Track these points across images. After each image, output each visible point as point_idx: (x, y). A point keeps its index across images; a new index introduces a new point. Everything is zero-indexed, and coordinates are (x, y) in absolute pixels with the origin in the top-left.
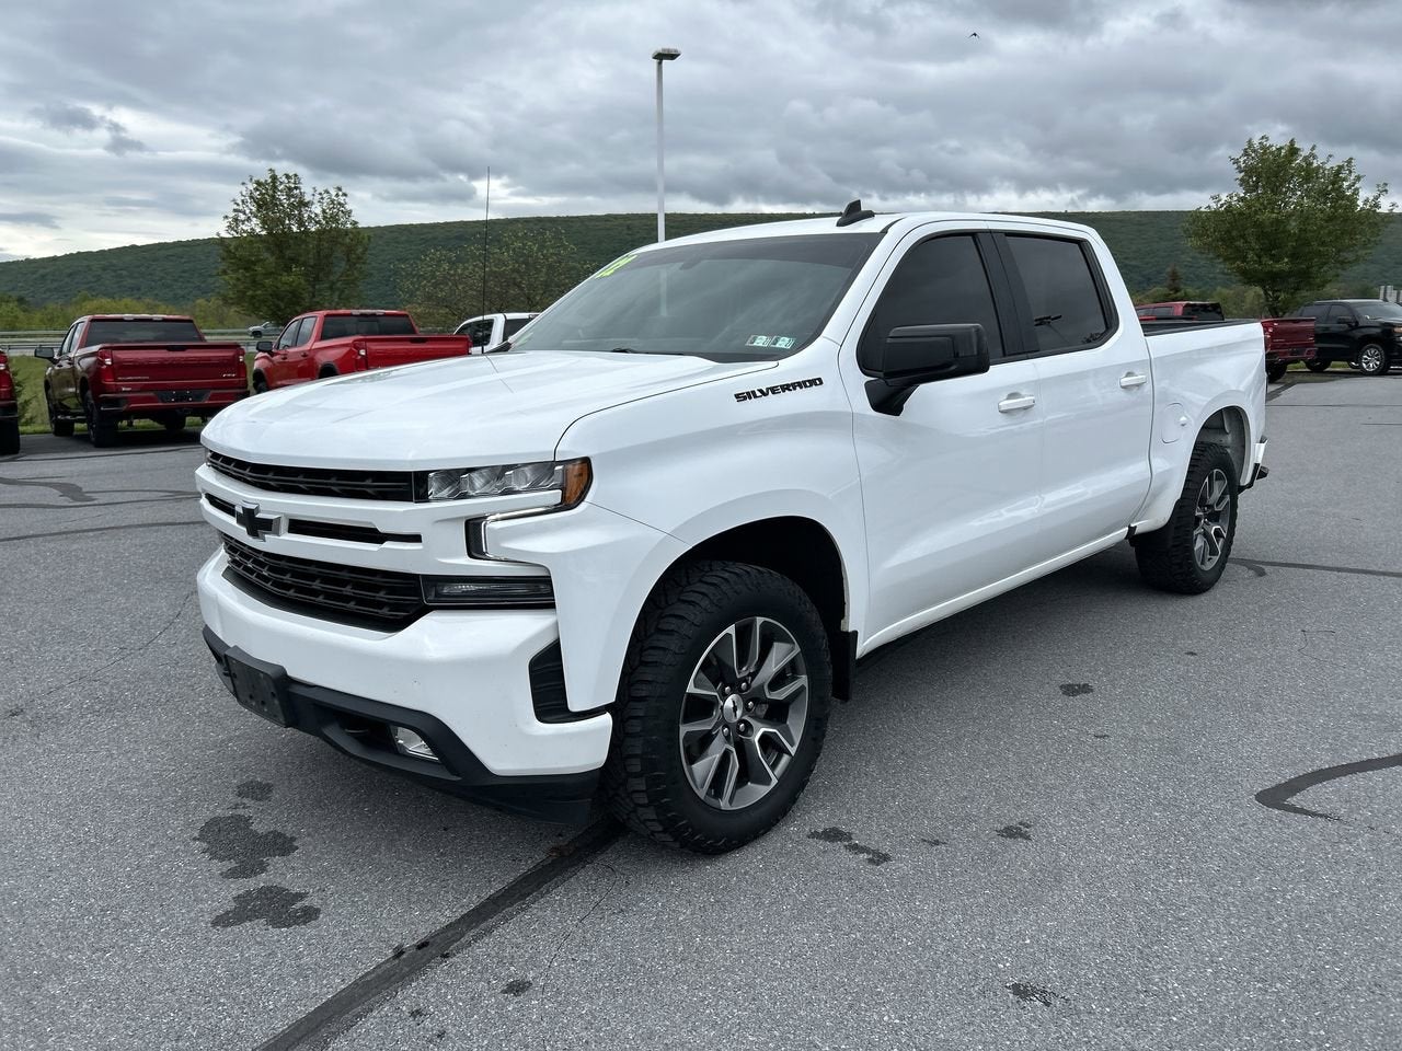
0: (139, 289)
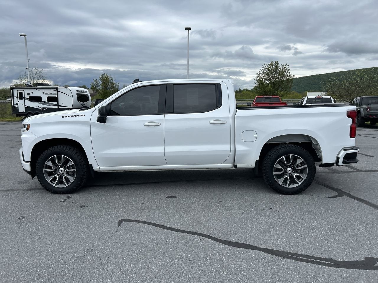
0: (296, 89)
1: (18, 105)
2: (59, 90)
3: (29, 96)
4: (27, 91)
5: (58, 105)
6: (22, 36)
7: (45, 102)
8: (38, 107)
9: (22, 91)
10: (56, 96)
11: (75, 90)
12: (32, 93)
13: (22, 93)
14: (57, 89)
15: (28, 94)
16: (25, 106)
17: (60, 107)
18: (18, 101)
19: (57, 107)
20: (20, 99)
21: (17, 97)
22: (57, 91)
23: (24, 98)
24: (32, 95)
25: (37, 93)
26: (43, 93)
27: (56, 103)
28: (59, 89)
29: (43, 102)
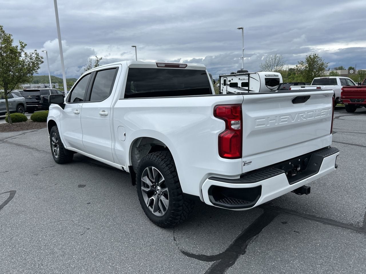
1: (222, 90)
2: (251, 76)
3: (230, 82)
4: (229, 78)
5: (248, 90)
6: (239, 29)
7: (240, 87)
8: (235, 92)
9: (226, 79)
10: (247, 81)
11: (263, 75)
12: (232, 79)
13: (226, 80)
14: (249, 74)
15: (230, 81)
16: (227, 91)
17: (250, 92)
18: (223, 87)
19: (247, 92)
20: (224, 85)
21: (222, 84)
22: (249, 77)
23: (227, 84)
24: (232, 82)
25: (235, 80)
26: (239, 79)
27: (247, 88)
28: (250, 74)
29: (239, 87)
